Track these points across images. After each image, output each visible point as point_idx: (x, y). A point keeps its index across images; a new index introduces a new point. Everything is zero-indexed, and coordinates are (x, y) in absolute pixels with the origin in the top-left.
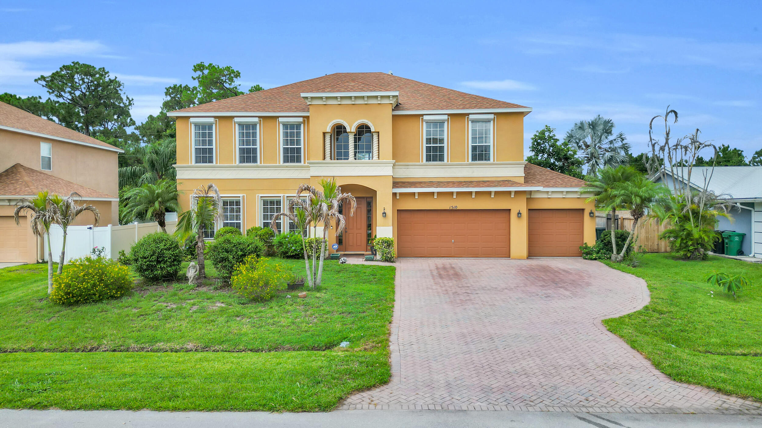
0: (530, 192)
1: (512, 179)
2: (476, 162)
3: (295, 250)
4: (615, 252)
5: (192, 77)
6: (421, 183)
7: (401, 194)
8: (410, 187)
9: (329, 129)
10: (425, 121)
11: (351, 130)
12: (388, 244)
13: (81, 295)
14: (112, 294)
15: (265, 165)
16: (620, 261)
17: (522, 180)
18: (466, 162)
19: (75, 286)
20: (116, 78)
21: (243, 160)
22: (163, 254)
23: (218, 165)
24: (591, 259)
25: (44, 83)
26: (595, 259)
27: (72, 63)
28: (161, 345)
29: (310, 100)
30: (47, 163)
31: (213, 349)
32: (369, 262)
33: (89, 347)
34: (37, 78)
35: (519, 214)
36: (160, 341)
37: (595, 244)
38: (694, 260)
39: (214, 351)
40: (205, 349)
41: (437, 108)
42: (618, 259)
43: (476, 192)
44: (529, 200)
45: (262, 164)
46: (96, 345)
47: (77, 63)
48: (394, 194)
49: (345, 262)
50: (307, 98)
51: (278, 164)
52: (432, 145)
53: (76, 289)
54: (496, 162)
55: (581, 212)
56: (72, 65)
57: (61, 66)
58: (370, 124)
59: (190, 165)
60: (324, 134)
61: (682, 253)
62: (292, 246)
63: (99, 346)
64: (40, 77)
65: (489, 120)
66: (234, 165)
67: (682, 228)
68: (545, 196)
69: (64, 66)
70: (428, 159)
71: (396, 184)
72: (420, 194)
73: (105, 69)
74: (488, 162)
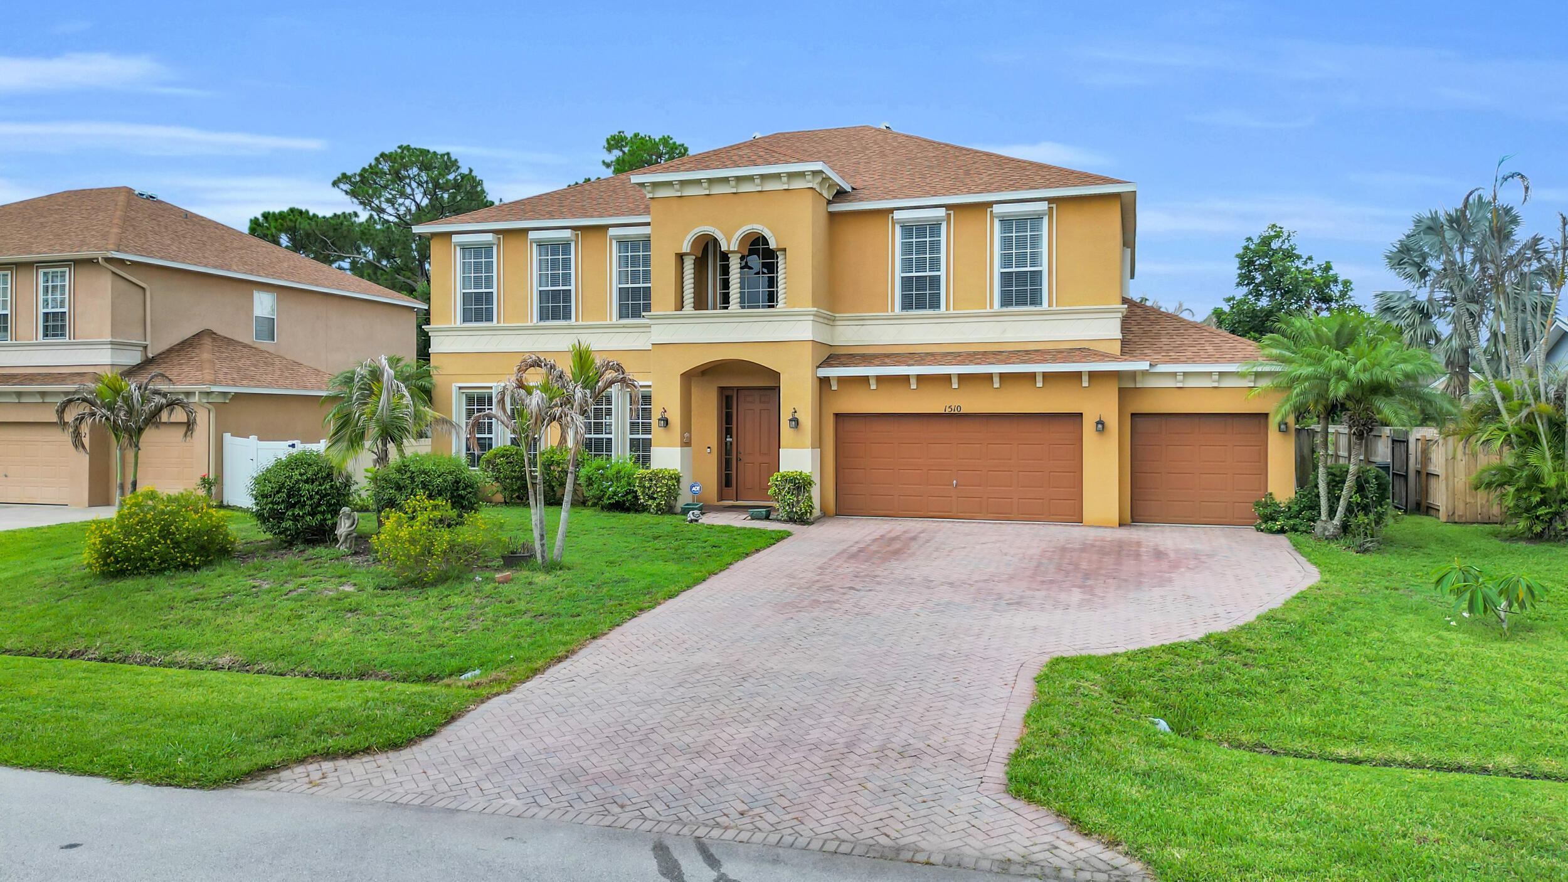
0: (1133, 375)
1: (1092, 346)
2: (1010, 309)
3: (615, 493)
4: (1324, 517)
5: (604, 162)
6: (888, 356)
7: (841, 380)
8: (856, 365)
9: (686, 247)
10: (898, 223)
11: (729, 247)
12: (800, 485)
13: (128, 559)
14: (184, 560)
15: (584, 323)
16: (1335, 538)
17: (1116, 348)
18: (988, 310)
19: (120, 543)
20: (471, 171)
21: (545, 314)
22: (299, 489)
23: (502, 324)
24: (1271, 531)
25: (347, 187)
26: (1282, 531)
27: (399, 147)
28: (179, 655)
29: (649, 189)
30: (268, 328)
31: (257, 667)
32: (758, 522)
33: (70, 652)
34: (335, 178)
35: (1101, 425)
36: (182, 647)
37: (1293, 496)
38: (1554, 540)
39: (258, 672)
40: (245, 667)
41: (927, 194)
42: (1327, 533)
43: (1002, 376)
44: (1124, 394)
45: (580, 323)
46: (82, 648)
47: (408, 148)
48: (824, 382)
49: (697, 521)
50: (642, 185)
51: (608, 322)
52: (914, 274)
53: (120, 548)
54: (1054, 308)
55: (1262, 421)
56: (399, 151)
57: (377, 155)
58: (768, 234)
59: (453, 325)
60: (680, 257)
61: (1522, 524)
62: (611, 485)
63: (87, 649)
64: (340, 176)
65: (1039, 215)
66: (529, 324)
67: (1521, 462)
68: (1169, 383)
69: (383, 155)
70: (907, 305)
71: (833, 357)
72: (880, 379)
73: (452, 156)
74: (1038, 308)
